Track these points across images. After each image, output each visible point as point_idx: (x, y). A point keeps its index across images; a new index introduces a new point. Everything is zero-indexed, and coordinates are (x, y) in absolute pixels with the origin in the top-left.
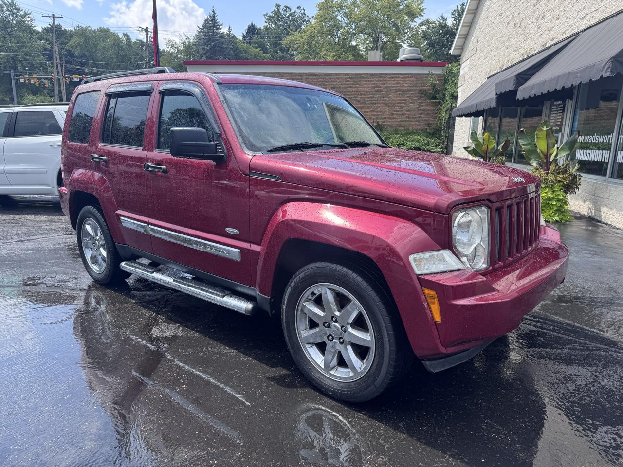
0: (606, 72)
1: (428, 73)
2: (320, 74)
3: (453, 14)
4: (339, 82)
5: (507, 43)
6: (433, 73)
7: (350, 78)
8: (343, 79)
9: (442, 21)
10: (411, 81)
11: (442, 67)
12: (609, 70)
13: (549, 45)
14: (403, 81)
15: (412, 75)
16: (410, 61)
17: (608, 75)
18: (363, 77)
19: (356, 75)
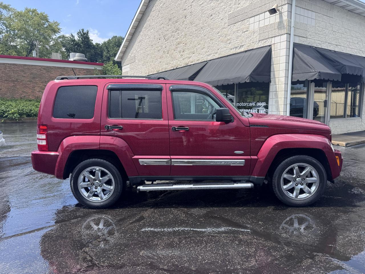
0: (248, 80)
1: (94, 68)
2: (21, 65)
3: (78, 34)
4: (35, 71)
5: (160, 60)
6: (97, 69)
7: (43, 69)
8: (38, 69)
9: (72, 37)
10: (84, 73)
11: (101, 66)
12: (249, 79)
13: (190, 64)
14: (79, 72)
15: (84, 69)
16: (80, 61)
17: (248, 81)
18: (52, 68)
19: (48, 67)
